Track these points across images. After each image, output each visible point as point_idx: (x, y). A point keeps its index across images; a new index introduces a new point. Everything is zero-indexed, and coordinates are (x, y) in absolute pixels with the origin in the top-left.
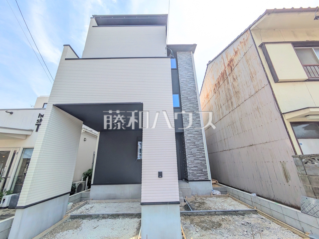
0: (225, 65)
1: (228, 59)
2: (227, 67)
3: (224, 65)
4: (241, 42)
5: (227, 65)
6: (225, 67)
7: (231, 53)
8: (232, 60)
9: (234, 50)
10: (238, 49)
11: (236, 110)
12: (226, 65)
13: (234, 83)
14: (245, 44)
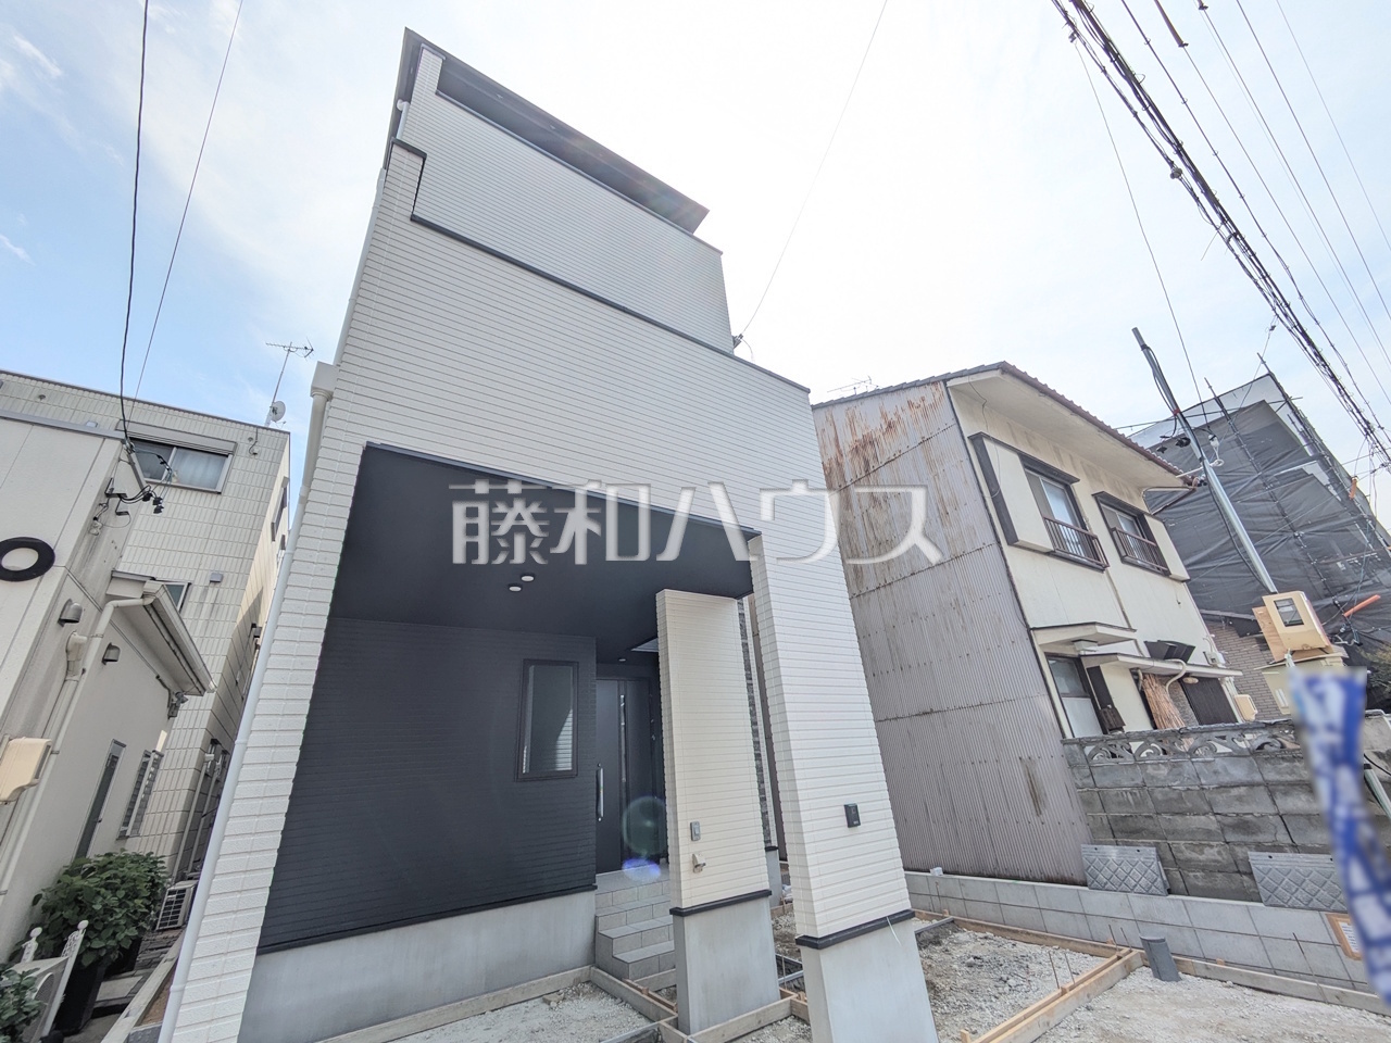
0: (841, 447)
1: (854, 433)
2: (850, 456)
3: (838, 446)
4: (910, 404)
5: (848, 449)
6: (840, 452)
7: (871, 420)
8: (869, 442)
9: (884, 416)
10: (899, 418)
11: (874, 596)
12: (846, 448)
13: (871, 511)
14: (926, 415)
